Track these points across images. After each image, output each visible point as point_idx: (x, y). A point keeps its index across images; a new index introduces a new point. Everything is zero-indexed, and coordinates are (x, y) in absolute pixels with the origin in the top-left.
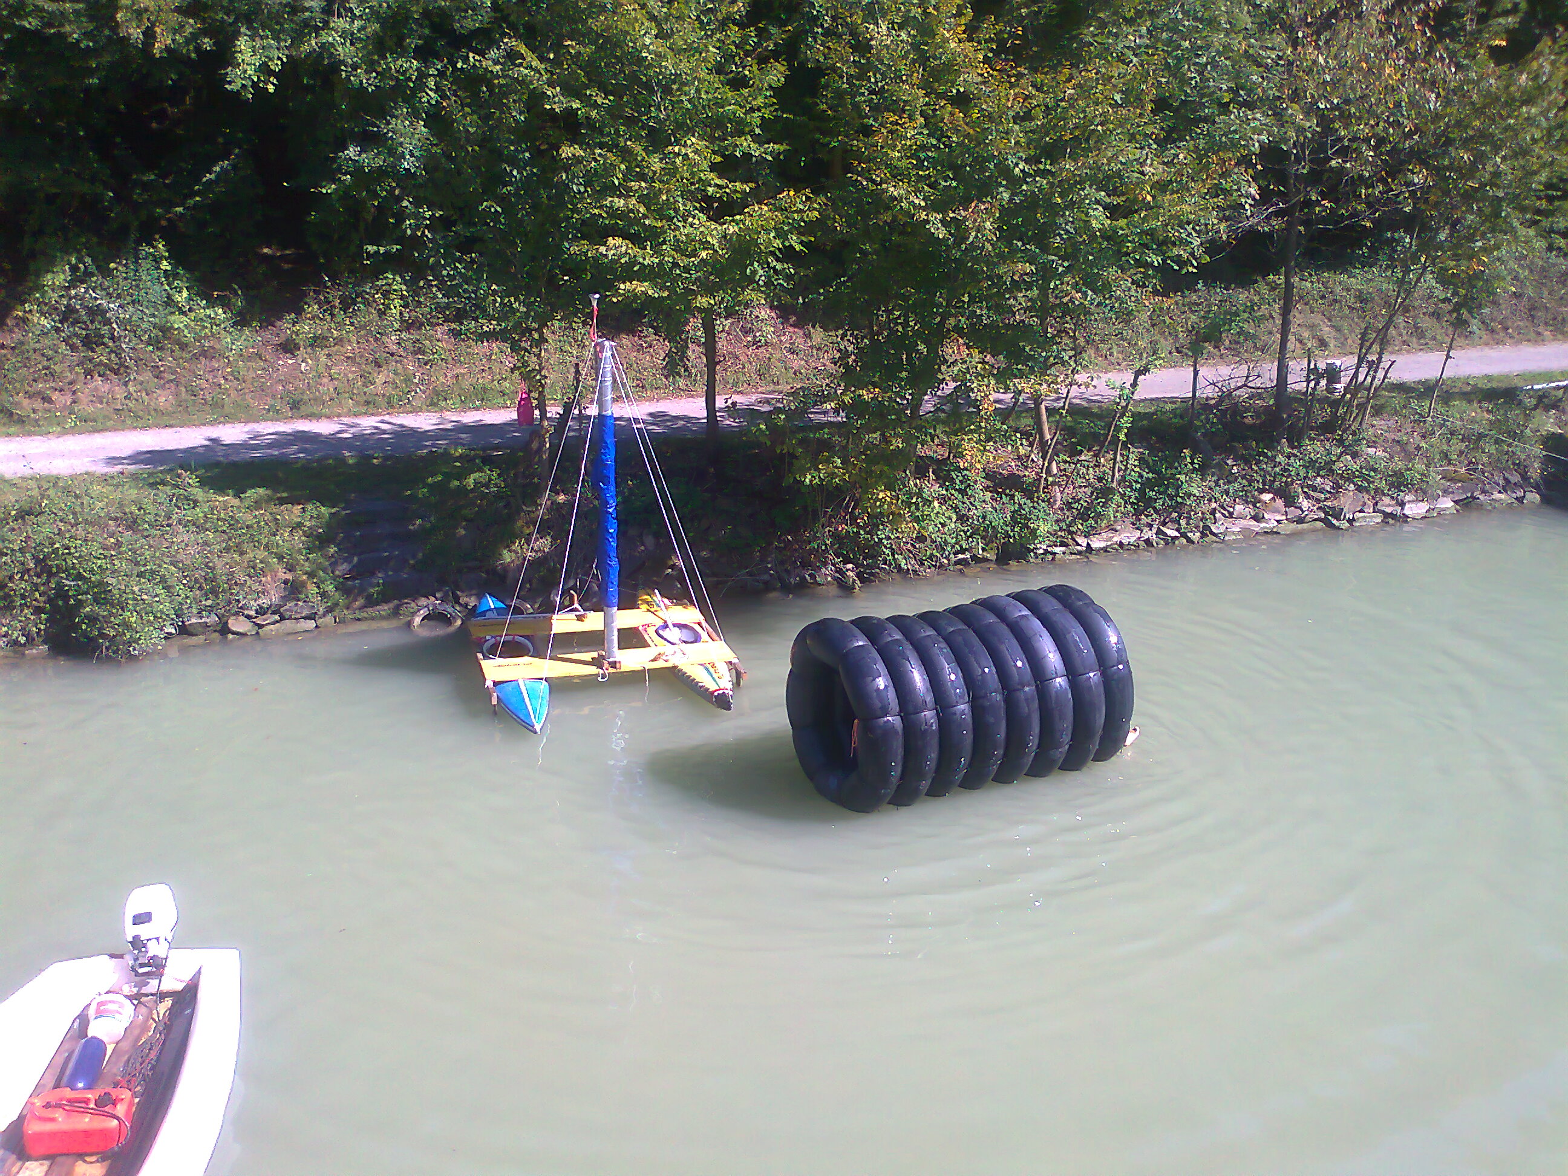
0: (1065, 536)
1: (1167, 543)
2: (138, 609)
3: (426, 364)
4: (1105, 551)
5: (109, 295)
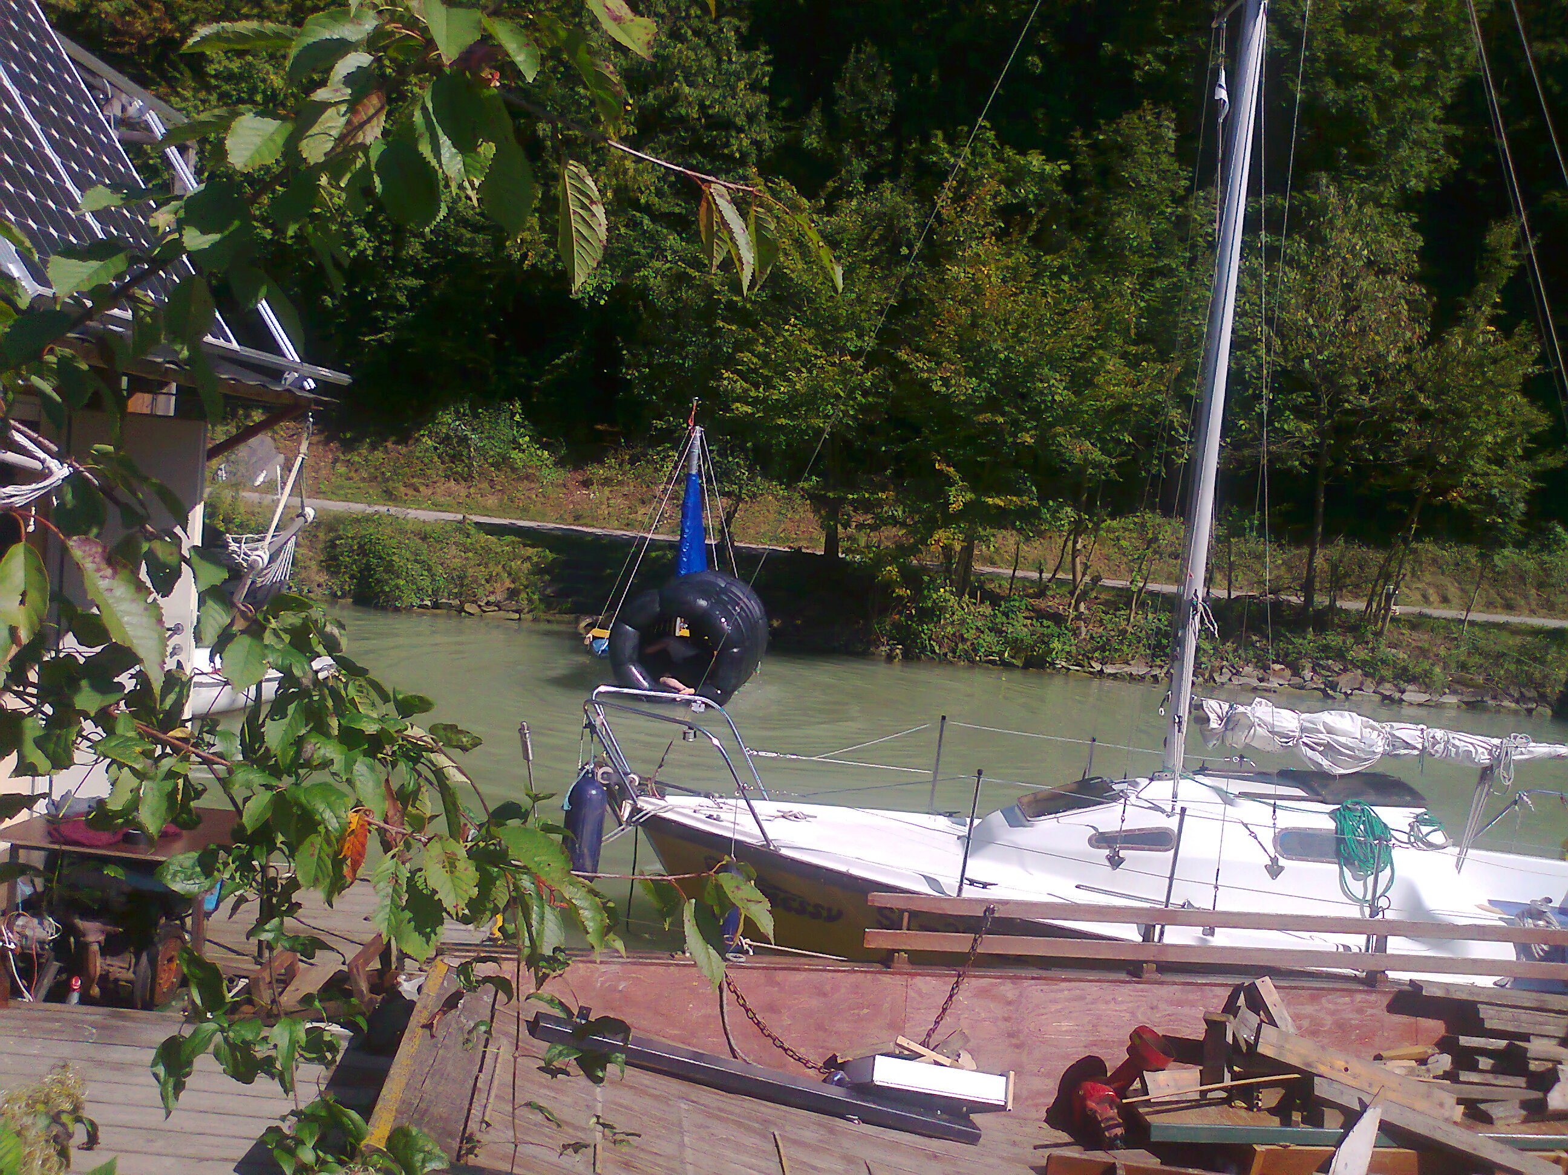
0: (1083, 661)
2: (407, 579)
4: (1114, 676)
5: (473, 430)
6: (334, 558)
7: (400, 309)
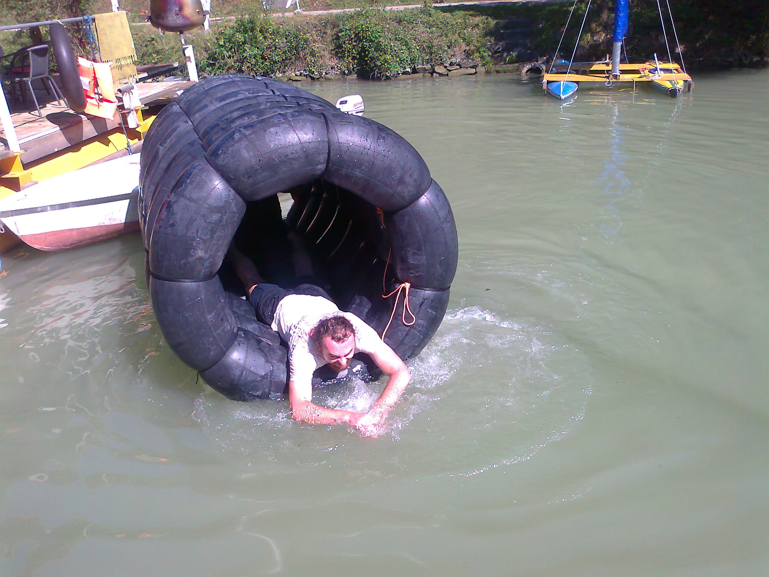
2: (392, 54)
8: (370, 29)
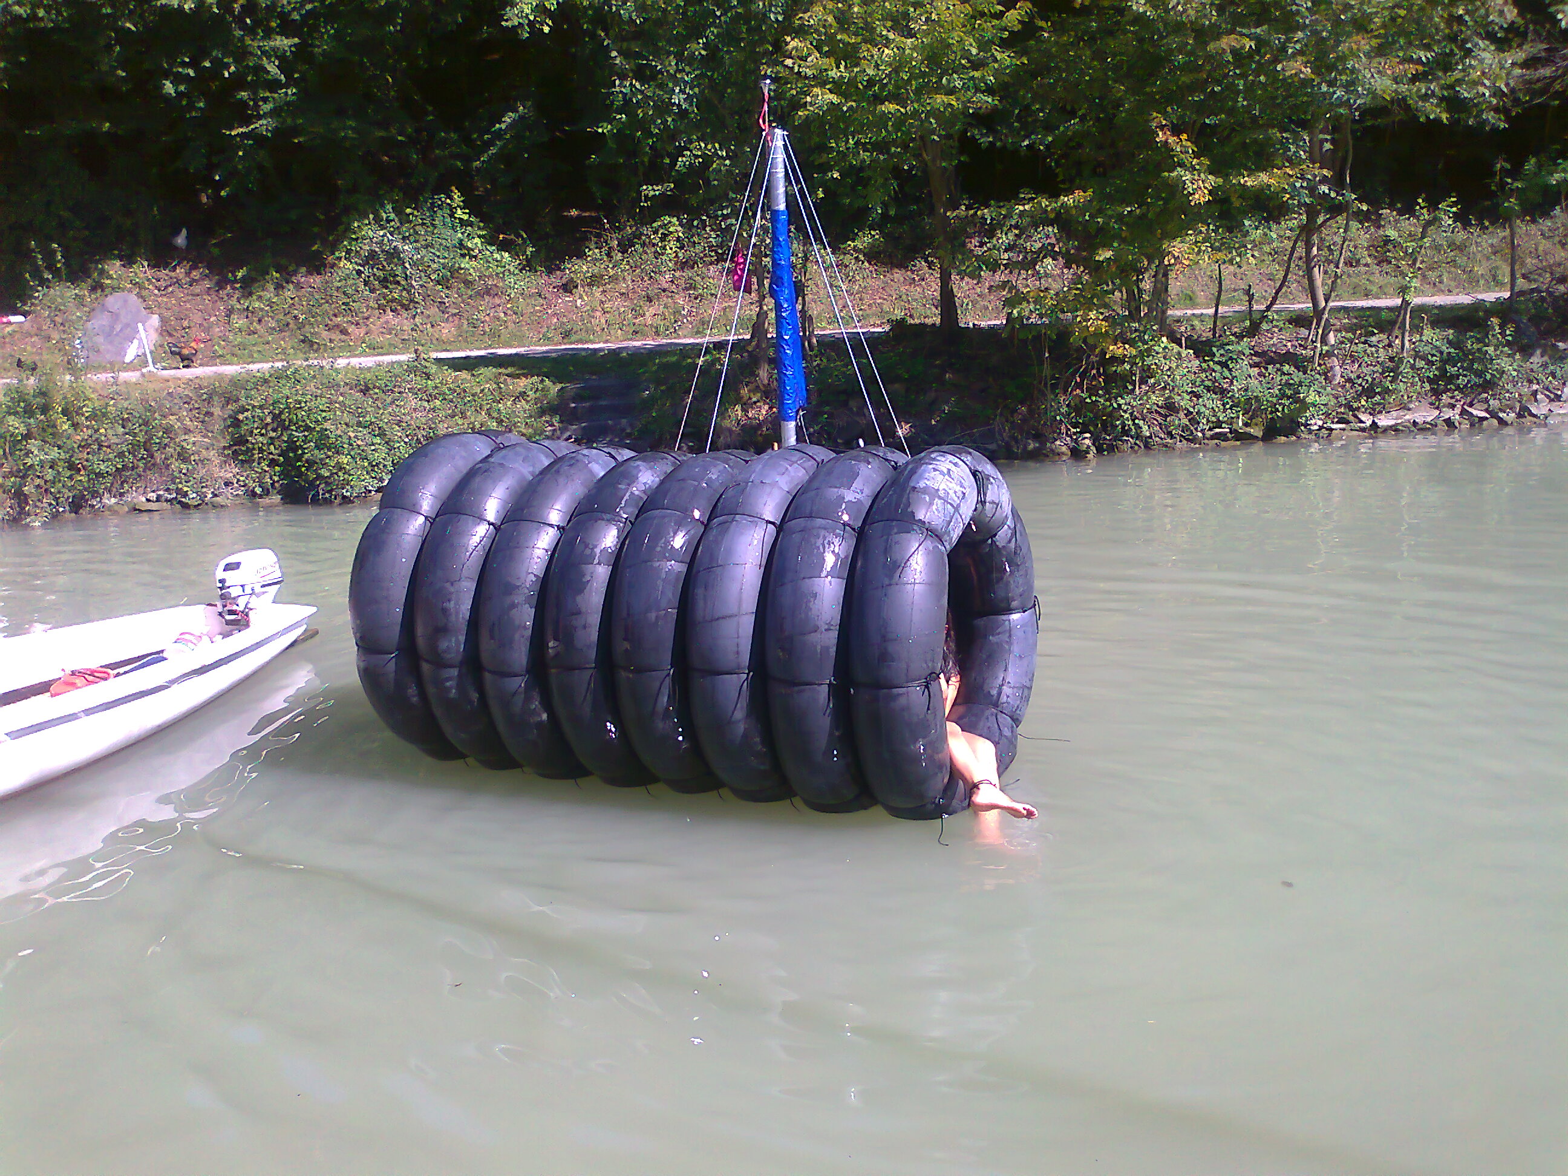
0: (1346, 414)
1: (1472, 425)
2: (352, 453)
3: (696, 298)
4: (1395, 429)
5: (404, 238)
6: (241, 441)
7: (274, 85)
8: (303, 405)
